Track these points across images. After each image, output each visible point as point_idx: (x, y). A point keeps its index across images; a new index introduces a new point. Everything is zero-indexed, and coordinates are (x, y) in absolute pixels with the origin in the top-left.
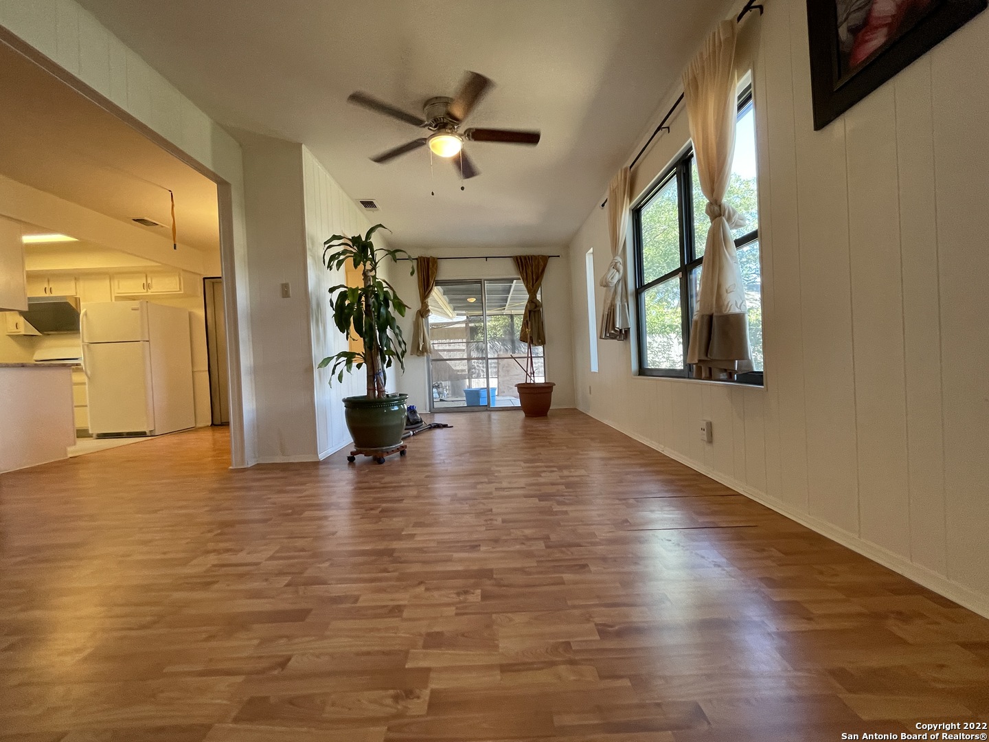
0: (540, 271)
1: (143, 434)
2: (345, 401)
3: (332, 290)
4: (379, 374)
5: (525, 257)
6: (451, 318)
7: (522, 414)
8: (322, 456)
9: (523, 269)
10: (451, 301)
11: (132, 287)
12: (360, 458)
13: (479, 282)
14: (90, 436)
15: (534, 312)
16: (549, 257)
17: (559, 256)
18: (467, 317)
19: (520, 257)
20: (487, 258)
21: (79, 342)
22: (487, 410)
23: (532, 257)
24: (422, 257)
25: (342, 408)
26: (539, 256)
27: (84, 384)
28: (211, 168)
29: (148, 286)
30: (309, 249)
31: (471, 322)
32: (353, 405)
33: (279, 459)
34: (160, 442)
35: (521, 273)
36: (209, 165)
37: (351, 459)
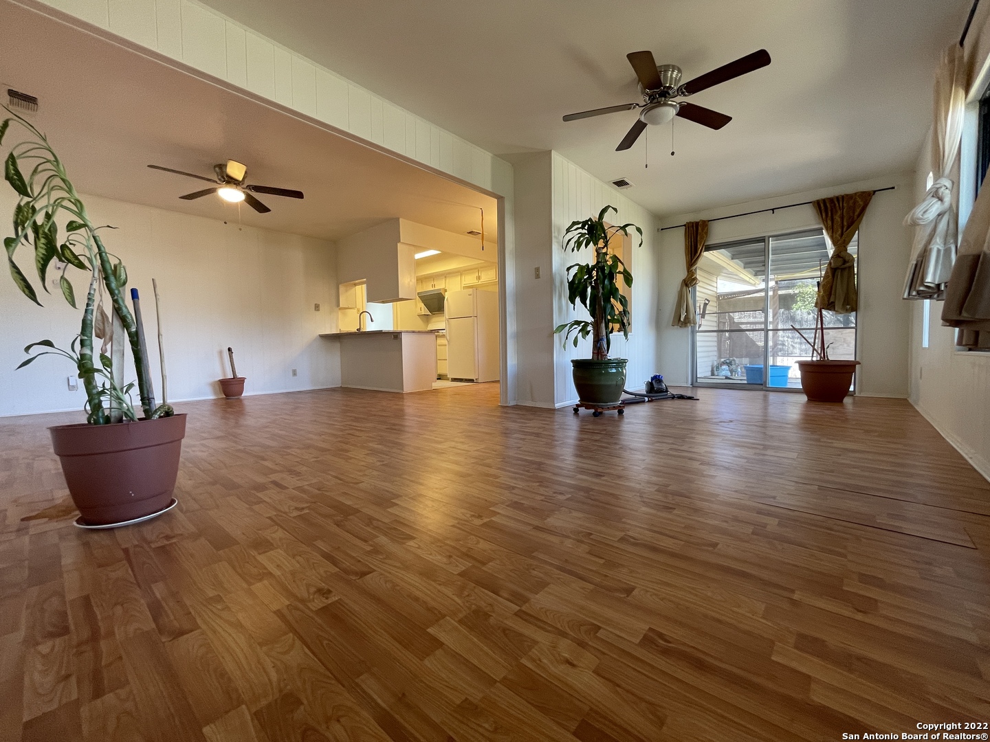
0: (856, 213)
1: (472, 381)
2: (573, 361)
3: (568, 269)
4: (602, 339)
5: (831, 200)
6: (754, 285)
7: (804, 398)
8: (557, 405)
9: (827, 216)
10: (747, 265)
11: (470, 279)
12: (582, 410)
13: (762, 240)
14: (448, 379)
15: (843, 270)
16: (875, 192)
17: (893, 188)
18: (776, 282)
19: (824, 200)
20: (773, 210)
21: (444, 319)
22: (762, 390)
23: (843, 197)
24: (690, 222)
25: (571, 368)
26: (856, 194)
27: (446, 345)
28: (490, 190)
29: (479, 278)
30: (555, 237)
31: (780, 288)
32: (579, 365)
33: (529, 404)
34: (481, 386)
35: (824, 221)
36: (489, 188)
37: (576, 410)
